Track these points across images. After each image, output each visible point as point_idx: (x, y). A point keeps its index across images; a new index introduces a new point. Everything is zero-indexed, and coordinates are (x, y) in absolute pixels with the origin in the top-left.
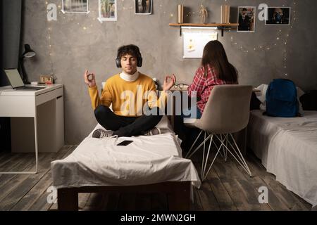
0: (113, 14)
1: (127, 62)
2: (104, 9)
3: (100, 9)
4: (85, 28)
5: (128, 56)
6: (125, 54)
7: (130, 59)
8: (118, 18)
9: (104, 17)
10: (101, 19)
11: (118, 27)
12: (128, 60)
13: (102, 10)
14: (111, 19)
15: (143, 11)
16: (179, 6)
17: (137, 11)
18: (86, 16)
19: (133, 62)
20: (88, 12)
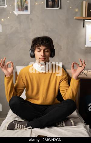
0: (26, 8)
1: (42, 53)
2: (19, 3)
3: (15, 4)
4: (3, 20)
5: (43, 48)
6: (40, 46)
7: (44, 51)
8: (31, 12)
9: (19, 10)
10: (16, 12)
11: (31, 19)
12: (42, 51)
13: (18, 5)
14: (25, 13)
15: (53, 6)
16: (84, 2)
17: (47, 6)
18: (4, 9)
19: (47, 54)
20: (6, 6)
